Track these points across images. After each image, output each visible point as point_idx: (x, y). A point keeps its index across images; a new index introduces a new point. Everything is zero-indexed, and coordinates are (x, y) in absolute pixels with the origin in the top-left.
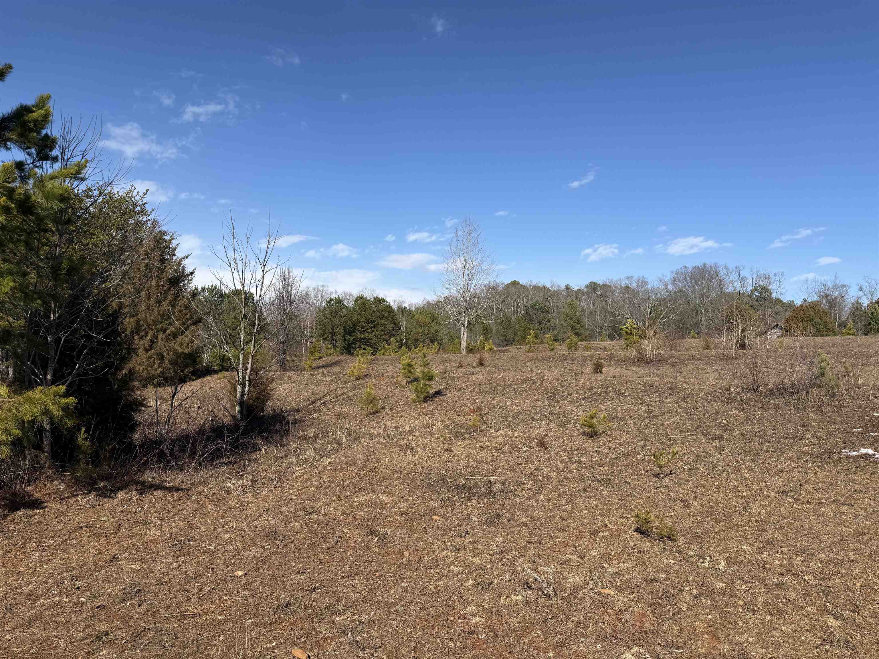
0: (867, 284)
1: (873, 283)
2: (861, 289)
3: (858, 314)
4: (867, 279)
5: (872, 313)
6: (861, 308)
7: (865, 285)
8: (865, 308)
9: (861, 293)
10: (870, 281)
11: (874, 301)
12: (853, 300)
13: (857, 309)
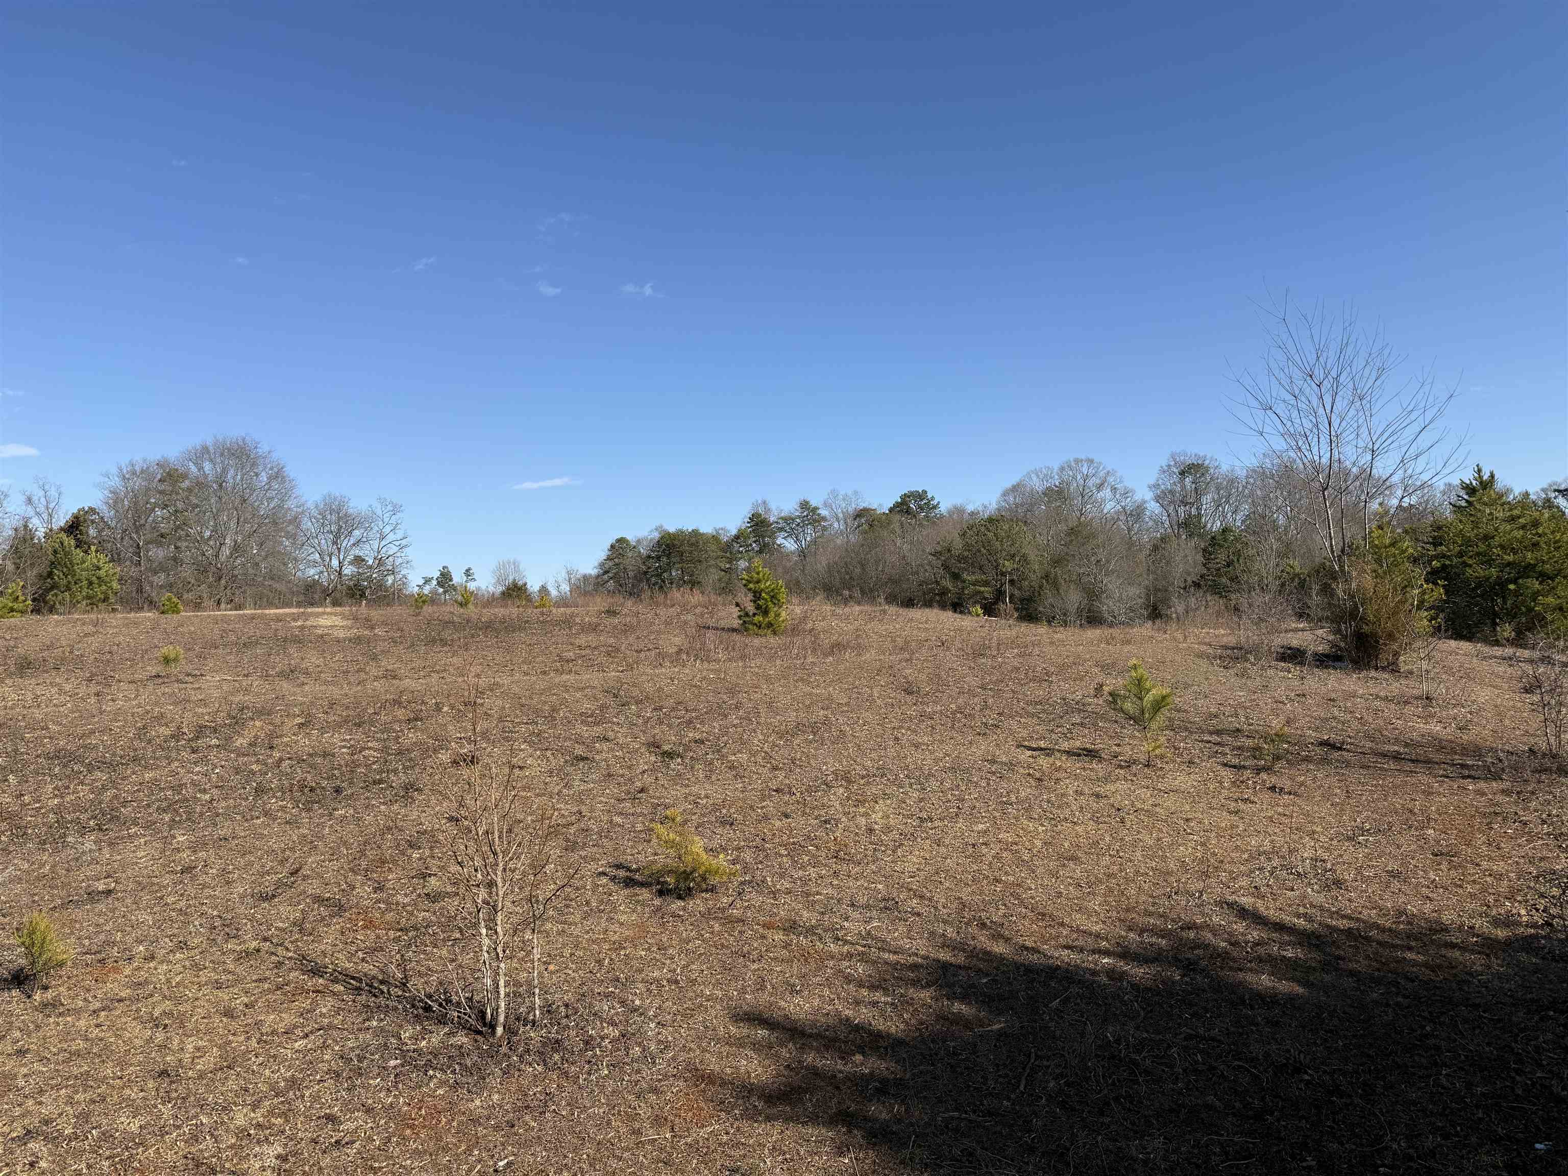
0: (42, 493)
1: (53, 493)
2: (29, 501)
3: (27, 552)
4: (41, 483)
5: (55, 552)
6: (32, 539)
7: (38, 494)
8: (39, 539)
9: (29, 508)
10: (46, 487)
11: (55, 527)
12: (17, 522)
13: (25, 540)
